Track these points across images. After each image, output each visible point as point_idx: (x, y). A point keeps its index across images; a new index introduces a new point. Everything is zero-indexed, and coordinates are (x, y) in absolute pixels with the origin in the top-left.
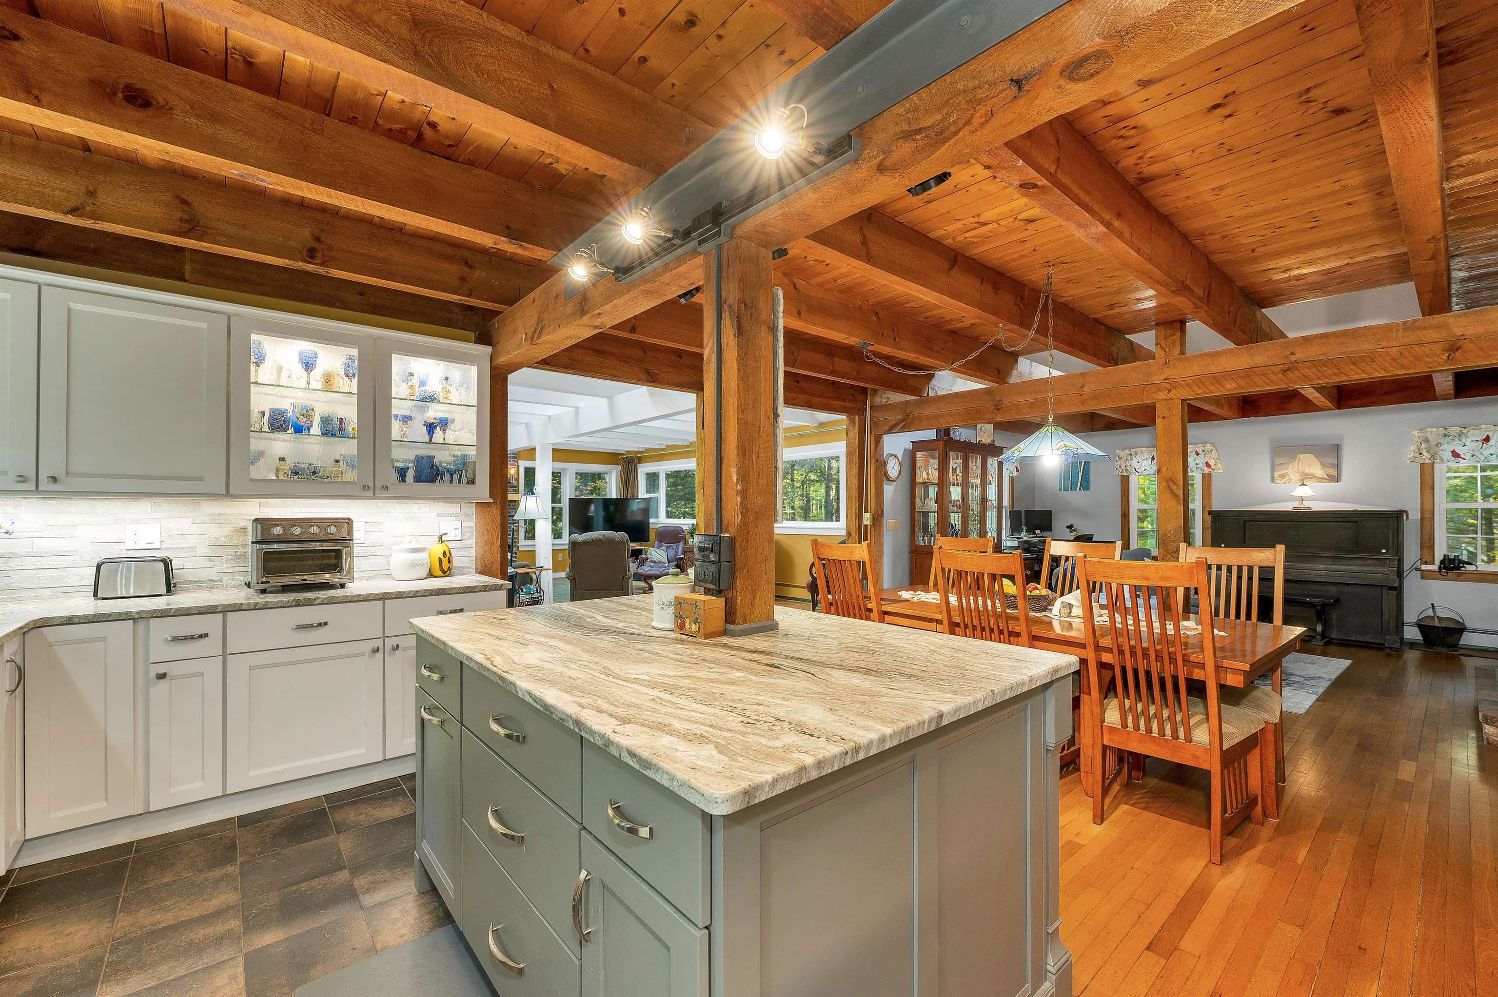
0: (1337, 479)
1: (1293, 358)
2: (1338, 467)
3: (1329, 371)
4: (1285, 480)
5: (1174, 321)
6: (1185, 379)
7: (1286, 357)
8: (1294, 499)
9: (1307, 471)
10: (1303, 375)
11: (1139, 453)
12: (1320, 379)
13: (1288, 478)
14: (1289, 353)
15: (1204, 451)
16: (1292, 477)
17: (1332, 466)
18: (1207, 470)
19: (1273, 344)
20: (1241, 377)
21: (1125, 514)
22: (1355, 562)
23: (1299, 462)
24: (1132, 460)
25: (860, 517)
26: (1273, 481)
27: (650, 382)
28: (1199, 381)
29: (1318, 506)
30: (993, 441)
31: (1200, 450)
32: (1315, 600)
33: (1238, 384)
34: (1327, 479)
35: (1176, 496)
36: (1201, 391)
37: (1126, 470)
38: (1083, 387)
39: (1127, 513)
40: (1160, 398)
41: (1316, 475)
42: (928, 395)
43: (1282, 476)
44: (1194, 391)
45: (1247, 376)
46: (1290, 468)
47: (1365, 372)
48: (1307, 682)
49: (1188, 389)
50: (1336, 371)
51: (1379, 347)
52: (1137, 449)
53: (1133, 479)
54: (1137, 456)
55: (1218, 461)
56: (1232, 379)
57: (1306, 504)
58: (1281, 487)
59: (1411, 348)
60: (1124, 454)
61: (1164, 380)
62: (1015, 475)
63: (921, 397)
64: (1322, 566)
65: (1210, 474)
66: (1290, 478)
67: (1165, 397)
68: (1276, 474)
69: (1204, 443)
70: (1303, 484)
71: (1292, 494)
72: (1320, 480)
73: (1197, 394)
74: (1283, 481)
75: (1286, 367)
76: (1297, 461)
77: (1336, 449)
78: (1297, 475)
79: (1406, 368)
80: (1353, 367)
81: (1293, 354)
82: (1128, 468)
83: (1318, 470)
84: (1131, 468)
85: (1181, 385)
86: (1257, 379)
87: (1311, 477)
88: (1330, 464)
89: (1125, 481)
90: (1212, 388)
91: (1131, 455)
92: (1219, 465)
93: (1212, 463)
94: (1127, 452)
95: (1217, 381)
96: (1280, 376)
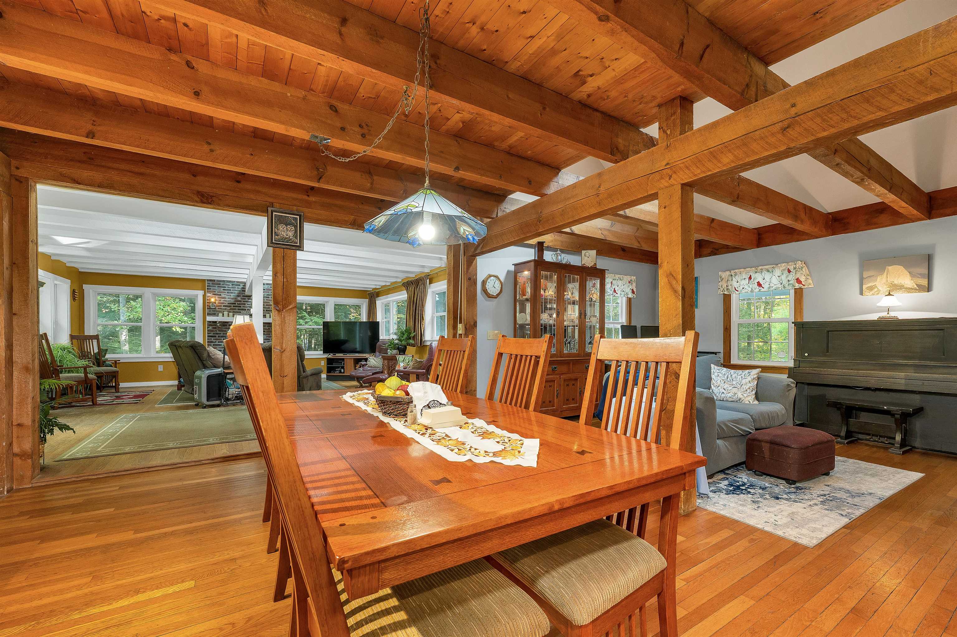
0: (929, 289)
1: (793, 111)
2: (930, 277)
3: (836, 118)
4: (873, 292)
5: (674, 99)
6: (684, 161)
7: (787, 111)
8: (881, 309)
9: (896, 282)
10: (805, 129)
11: (738, 273)
12: (824, 130)
13: (876, 290)
14: (789, 106)
15: (795, 268)
16: (880, 288)
17: (922, 276)
18: (797, 286)
19: (772, 99)
20: (738, 147)
21: (726, 328)
22: (941, 370)
23: (887, 274)
24: (732, 280)
25: (455, 328)
26: (861, 293)
27: (204, 203)
28: (697, 160)
29: (903, 315)
30: (595, 264)
31: (791, 268)
32: (892, 408)
33: (735, 156)
34: (917, 290)
35: (675, 291)
36: (699, 171)
37: (727, 289)
38: (599, 187)
39: (728, 327)
40: (662, 186)
41: (905, 286)
42: (497, 216)
43: (871, 289)
44: (692, 173)
45: (745, 144)
46: (878, 280)
47: (880, 109)
48: (850, 500)
49: (687, 171)
50: (844, 116)
51: (899, 70)
52: (736, 271)
53: (734, 297)
54: (737, 276)
55: (809, 277)
56: (730, 151)
57: (892, 314)
58: (869, 299)
59: (945, 60)
60: (725, 275)
61: (665, 166)
62: (630, 295)
63: (493, 218)
64: (902, 374)
65: (801, 289)
66: (879, 291)
67: (666, 184)
68: (864, 287)
69: (795, 261)
70: (889, 294)
71: (878, 305)
72: (910, 290)
73: (695, 175)
74: (871, 293)
75: (786, 123)
76: (885, 273)
77: (929, 259)
78: (885, 287)
79: (937, 90)
80: (866, 106)
81: (793, 105)
82: (730, 287)
83: (907, 281)
84: (732, 287)
85: (681, 168)
86: (755, 146)
87: (900, 288)
88: (920, 274)
89: (727, 299)
90: (709, 165)
91: (732, 275)
92: (810, 281)
93: (802, 279)
94: (728, 273)
95: (714, 156)
96: (780, 136)
